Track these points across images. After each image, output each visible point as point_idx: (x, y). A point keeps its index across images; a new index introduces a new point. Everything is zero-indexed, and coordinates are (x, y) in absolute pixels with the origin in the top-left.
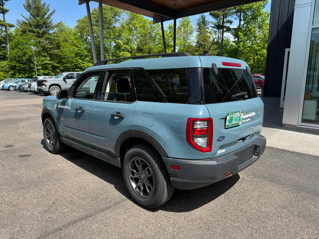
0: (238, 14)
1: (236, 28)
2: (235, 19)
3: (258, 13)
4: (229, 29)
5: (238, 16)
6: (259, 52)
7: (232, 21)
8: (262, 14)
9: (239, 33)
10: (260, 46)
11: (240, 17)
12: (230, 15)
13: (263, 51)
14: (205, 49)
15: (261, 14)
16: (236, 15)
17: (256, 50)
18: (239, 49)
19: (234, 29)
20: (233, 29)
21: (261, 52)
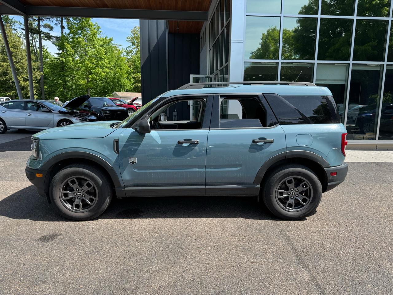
0: (58, 19)
1: (59, 36)
2: (55, 24)
3: (87, 24)
4: (49, 37)
5: (60, 21)
6: (93, 71)
7: (53, 27)
8: (92, 26)
9: (66, 44)
10: (93, 63)
11: (62, 23)
12: (48, 18)
13: (99, 70)
14: (17, 60)
15: (90, 25)
16: (57, 20)
17: (89, 68)
18: (69, 64)
19: (57, 38)
20: (54, 37)
21: (96, 71)
